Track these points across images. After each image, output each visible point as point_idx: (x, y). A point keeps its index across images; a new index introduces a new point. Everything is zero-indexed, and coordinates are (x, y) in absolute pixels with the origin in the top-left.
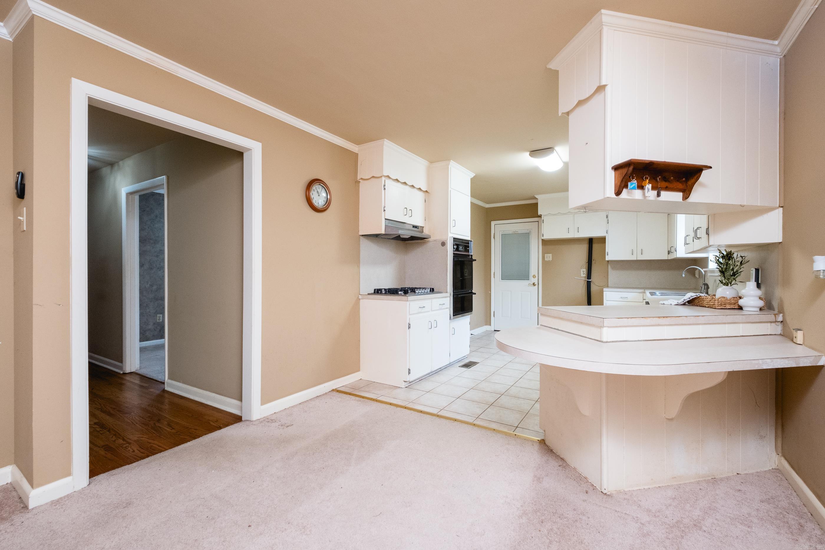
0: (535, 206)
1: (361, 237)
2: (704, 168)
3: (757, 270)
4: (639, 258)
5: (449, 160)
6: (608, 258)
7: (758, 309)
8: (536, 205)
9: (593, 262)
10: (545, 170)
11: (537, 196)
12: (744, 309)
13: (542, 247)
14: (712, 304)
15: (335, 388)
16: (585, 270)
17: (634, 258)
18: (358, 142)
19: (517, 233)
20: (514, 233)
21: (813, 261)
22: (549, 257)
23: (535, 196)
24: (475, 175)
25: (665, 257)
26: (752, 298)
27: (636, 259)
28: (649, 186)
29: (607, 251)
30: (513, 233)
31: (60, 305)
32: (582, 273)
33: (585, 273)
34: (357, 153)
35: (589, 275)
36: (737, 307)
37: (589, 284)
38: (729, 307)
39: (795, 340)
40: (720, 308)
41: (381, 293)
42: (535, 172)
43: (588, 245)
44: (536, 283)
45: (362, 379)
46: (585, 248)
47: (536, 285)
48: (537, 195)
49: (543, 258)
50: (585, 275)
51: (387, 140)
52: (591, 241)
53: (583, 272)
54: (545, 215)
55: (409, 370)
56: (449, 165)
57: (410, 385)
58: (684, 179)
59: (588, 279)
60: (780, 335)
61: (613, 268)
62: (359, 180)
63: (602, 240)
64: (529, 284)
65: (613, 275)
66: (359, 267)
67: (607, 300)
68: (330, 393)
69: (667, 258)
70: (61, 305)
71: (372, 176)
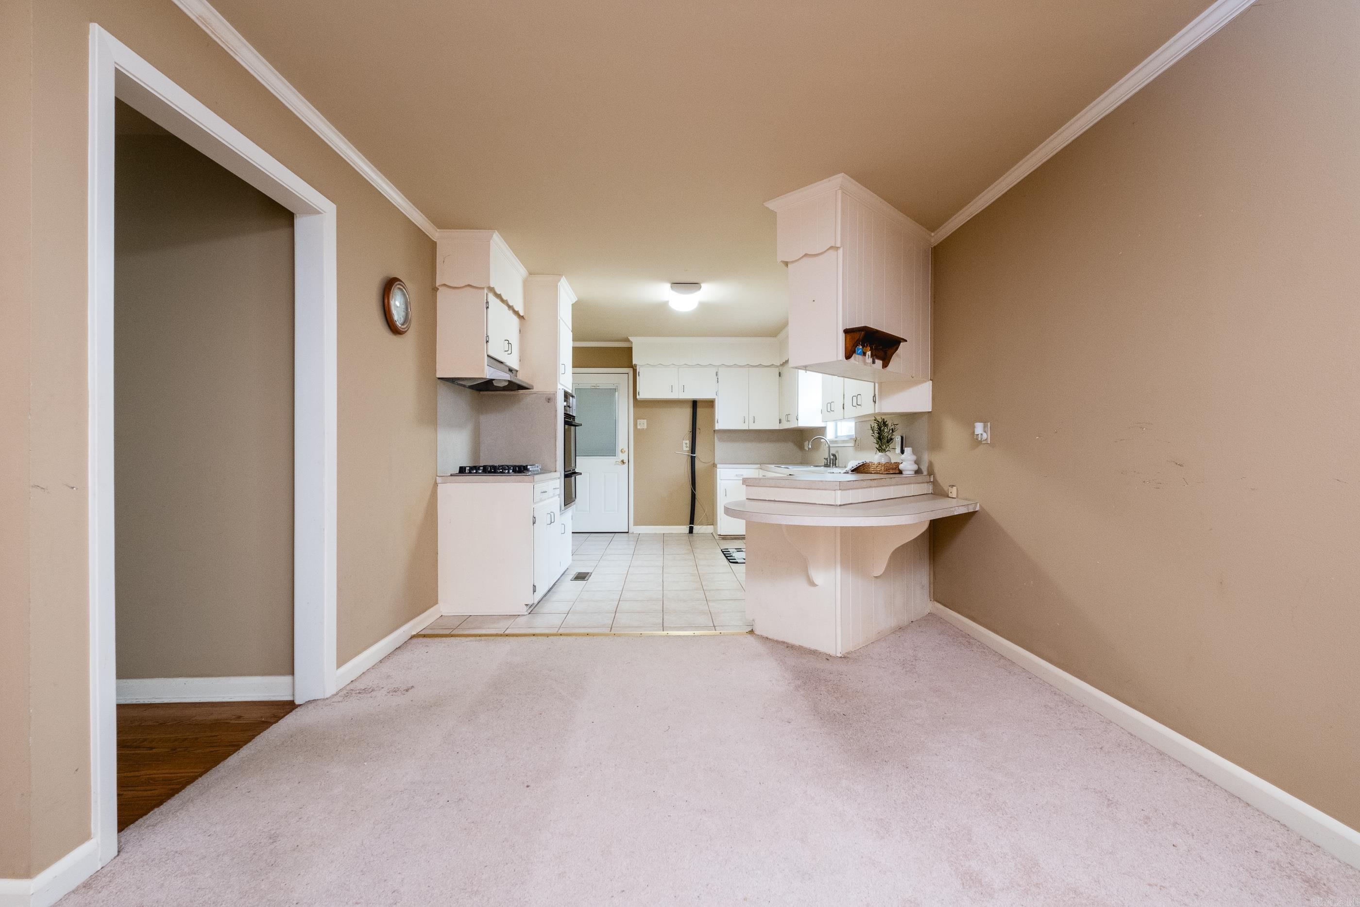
0: (628, 352)
1: (439, 381)
2: (902, 341)
3: (902, 438)
4: (751, 428)
5: (561, 275)
6: (718, 427)
7: (913, 473)
8: (629, 350)
9: (698, 431)
10: (677, 309)
11: (631, 338)
12: (903, 473)
13: (634, 410)
14: (880, 469)
15: (415, 633)
16: (688, 442)
17: (745, 427)
18: (441, 224)
19: (598, 387)
20: (594, 387)
21: (974, 427)
22: (643, 424)
23: (629, 337)
24: (577, 300)
25: (776, 426)
26: (909, 462)
27: (747, 429)
28: (869, 353)
29: (716, 417)
30: (592, 387)
31: (73, 488)
32: (684, 445)
33: (688, 445)
34: (435, 240)
35: (693, 450)
36: (897, 472)
37: (693, 459)
38: (892, 472)
39: (950, 495)
40: (885, 473)
41: (476, 473)
42: (663, 307)
43: (692, 410)
44: (626, 461)
45: (443, 615)
46: (687, 412)
47: (625, 463)
48: (631, 336)
49: (635, 425)
50: (688, 449)
51: (497, 233)
52: (695, 404)
53: (686, 445)
54: (642, 366)
55: (534, 586)
56: (558, 282)
57: (532, 609)
58: (881, 347)
59: (692, 454)
60: (932, 493)
61: (720, 440)
62: (439, 286)
63: (710, 403)
64: (616, 462)
65: (721, 449)
66: (436, 430)
67: (721, 479)
68: (409, 641)
69: (778, 428)
70: (75, 489)
71: (467, 284)
